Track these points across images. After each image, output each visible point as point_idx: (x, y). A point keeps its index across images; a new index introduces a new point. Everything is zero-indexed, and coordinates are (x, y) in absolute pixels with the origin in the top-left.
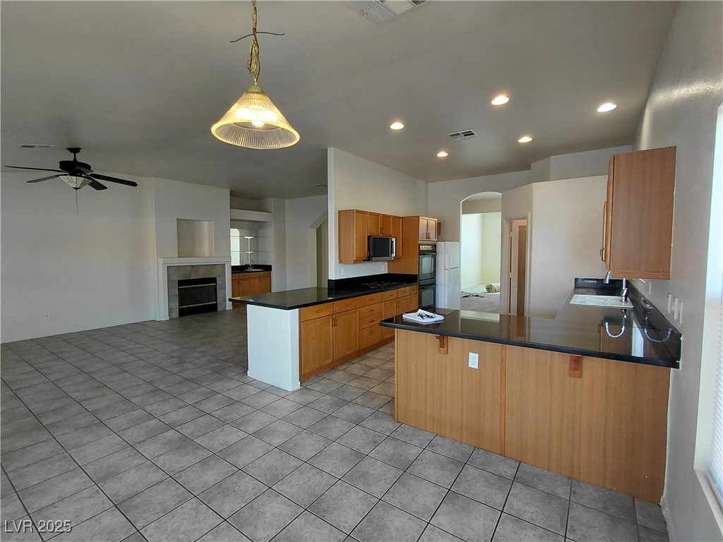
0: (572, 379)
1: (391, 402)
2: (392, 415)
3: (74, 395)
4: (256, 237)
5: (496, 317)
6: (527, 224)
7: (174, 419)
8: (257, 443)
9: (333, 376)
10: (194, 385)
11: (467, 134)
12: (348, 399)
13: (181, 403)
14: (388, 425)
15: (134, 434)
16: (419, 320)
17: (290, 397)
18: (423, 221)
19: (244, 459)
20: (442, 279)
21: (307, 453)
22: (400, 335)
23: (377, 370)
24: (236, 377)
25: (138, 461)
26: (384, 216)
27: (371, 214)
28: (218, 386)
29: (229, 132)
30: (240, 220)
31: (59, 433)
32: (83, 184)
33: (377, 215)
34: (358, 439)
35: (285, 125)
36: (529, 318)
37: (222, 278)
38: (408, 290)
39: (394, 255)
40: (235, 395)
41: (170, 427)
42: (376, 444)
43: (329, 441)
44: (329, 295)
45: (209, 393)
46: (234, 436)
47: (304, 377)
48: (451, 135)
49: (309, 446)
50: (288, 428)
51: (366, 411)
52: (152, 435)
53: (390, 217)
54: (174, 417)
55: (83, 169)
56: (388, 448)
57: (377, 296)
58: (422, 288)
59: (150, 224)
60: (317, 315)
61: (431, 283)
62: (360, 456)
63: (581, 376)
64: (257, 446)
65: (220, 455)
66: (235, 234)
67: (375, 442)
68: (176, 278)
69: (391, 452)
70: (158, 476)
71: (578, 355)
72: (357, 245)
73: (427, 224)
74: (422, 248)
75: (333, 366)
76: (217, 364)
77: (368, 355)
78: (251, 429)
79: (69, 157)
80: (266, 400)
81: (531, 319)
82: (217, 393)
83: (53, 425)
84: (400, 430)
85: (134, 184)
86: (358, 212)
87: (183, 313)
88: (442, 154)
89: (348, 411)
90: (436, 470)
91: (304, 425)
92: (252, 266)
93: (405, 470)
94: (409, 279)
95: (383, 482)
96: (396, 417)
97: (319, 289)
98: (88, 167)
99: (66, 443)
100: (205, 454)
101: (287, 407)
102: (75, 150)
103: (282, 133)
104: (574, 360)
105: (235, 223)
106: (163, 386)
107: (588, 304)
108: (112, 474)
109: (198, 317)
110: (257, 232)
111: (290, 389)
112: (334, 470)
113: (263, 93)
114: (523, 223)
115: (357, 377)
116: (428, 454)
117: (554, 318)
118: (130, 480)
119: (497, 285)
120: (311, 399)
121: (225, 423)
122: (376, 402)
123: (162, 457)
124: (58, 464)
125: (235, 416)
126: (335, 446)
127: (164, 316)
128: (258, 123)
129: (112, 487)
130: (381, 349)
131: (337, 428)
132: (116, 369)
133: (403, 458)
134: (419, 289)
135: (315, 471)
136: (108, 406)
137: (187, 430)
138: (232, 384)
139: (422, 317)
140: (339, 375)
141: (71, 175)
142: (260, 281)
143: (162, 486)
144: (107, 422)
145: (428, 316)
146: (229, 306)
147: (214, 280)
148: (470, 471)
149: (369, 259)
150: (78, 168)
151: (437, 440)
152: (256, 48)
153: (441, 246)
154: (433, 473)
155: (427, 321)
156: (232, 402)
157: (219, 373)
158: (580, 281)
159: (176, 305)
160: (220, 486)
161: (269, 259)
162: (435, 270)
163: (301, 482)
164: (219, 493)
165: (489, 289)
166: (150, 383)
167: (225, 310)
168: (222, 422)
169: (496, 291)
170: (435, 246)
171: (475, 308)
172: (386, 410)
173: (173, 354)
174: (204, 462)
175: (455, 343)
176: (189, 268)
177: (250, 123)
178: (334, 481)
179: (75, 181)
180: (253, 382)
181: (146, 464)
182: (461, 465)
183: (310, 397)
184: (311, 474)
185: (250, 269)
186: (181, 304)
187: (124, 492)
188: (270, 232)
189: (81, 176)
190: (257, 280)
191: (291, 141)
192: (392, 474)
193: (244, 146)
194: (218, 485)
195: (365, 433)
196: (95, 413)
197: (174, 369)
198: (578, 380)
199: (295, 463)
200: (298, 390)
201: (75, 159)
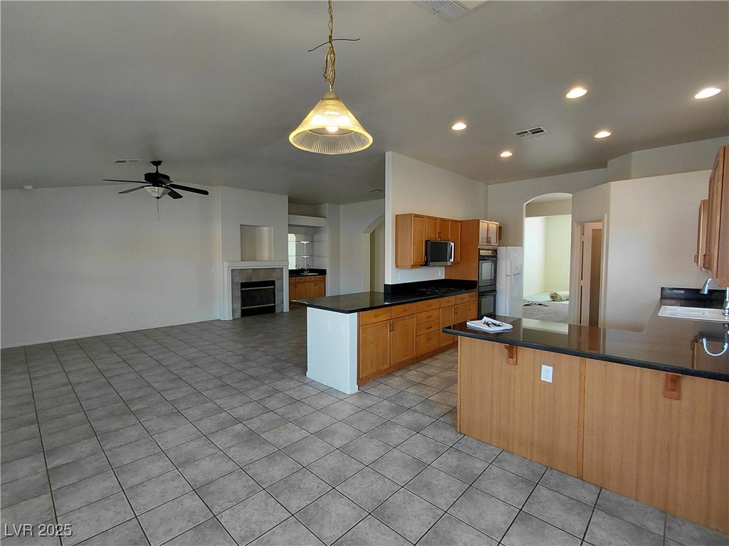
0: (668, 401)
1: (453, 411)
2: (454, 426)
3: (155, 385)
4: (312, 242)
5: (564, 329)
6: (603, 227)
7: (242, 413)
8: (319, 443)
9: (391, 381)
10: (257, 382)
11: (535, 132)
12: (407, 405)
13: (246, 399)
14: (449, 436)
15: (208, 425)
16: (486, 328)
17: (348, 400)
18: (483, 225)
19: (308, 458)
20: (503, 285)
21: (369, 457)
22: (464, 342)
23: (435, 378)
24: (296, 377)
25: (211, 451)
26: (442, 220)
27: (429, 217)
28: (280, 385)
29: (304, 139)
30: (297, 226)
31: (144, 419)
33: (435, 219)
34: (419, 447)
35: (359, 129)
36: (604, 330)
37: (280, 281)
38: (466, 297)
39: (452, 260)
40: (296, 395)
41: (238, 420)
42: (438, 454)
43: (390, 447)
44: (385, 300)
45: (272, 390)
46: (297, 434)
47: (361, 381)
48: (518, 134)
49: (370, 451)
50: (347, 431)
51: (426, 420)
52: (222, 427)
53: (448, 220)
54: (242, 411)
55: (164, 180)
56: (451, 460)
57: (434, 302)
58: (481, 295)
59: (218, 230)
60: (375, 320)
61: (492, 290)
62: (422, 466)
63: (679, 398)
64: (319, 446)
65: (286, 451)
66: (292, 238)
67: (437, 452)
68: (240, 280)
69: (455, 464)
70: (229, 466)
71: (676, 373)
72: (413, 250)
73: (488, 227)
74: (483, 253)
75: (390, 371)
76: (277, 364)
77: (425, 362)
78: (313, 429)
79: (153, 169)
80: (324, 401)
81: (607, 330)
82: (278, 391)
83: (139, 411)
84: (463, 442)
85: (206, 193)
86: (416, 216)
87: (245, 313)
88: (506, 154)
89: (407, 418)
90: (505, 488)
91: (364, 429)
92: (308, 270)
93: (471, 484)
94: (469, 285)
95: (447, 495)
96: (458, 427)
97: (372, 293)
98: (167, 178)
99: (151, 428)
100: (271, 449)
101: (346, 410)
102: (157, 163)
103: (354, 137)
104: (672, 380)
105: (292, 228)
106: (230, 382)
107: (680, 316)
108: (190, 460)
109: (258, 317)
110: (312, 236)
111: (348, 393)
112: (396, 476)
113: (337, 99)
114: (598, 226)
115: (414, 384)
116: (495, 469)
117: (642, 331)
118: (205, 468)
119: (564, 293)
120: (369, 403)
121: (288, 421)
122: (437, 411)
123: (232, 449)
124: (145, 447)
125: (297, 415)
126: (396, 453)
127: (228, 316)
128: (332, 129)
129: (190, 472)
130: (439, 357)
131: (397, 434)
132: (188, 364)
133: (467, 471)
134: (479, 296)
135: (377, 476)
136: (184, 398)
137: (254, 425)
138: (292, 384)
139: (488, 325)
140: (396, 381)
141: (154, 186)
142: (315, 285)
143: (234, 476)
144: (183, 412)
145: (495, 324)
146: (286, 308)
147: (272, 283)
148: (543, 492)
149: (426, 264)
150: (161, 179)
151: (503, 455)
152: (332, 55)
153: (502, 251)
154: (501, 490)
155: (493, 329)
156: (293, 401)
157: (280, 372)
158: (668, 291)
159: (238, 305)
160: (286, 482)
161: (324, 264)
162: (495, 277)
163: (364, 486)
164: (286, 488)
165: (554, 297)
166: (220, 378)
167: (282, 312)
168: (285, 420)
169: (561, 300)
170: (496, 251)
171: (538, 317)
172: (447, 419)
173: (238, 352)
174: (270, 457)
175: (525, 354)
176: (250, 271)
177: (324, 129)
178: (397, 488)
179: (157, 191)
180: (312, 383)
181: (219, 453)
182: (533, 484)
183: (368, 402)
184: (373, 479)
185: (306, 273)
186: (243, 305)
187: (201, 479)
188: (326, 237)
189: (162, 186)
190: (313, 284)
191: (364, 145)
192: (457, 487)
193: (317, 152)
194: (285, 480)
195: (426, 442)
196: (173, 403)
197: (239, 366)
198: (675, 402)
199: (357, 466)
200: (356, 394)
201: (157, 171)
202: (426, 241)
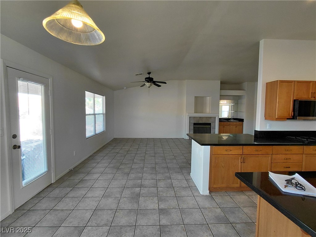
4: (237, 104)
8: (156, 216)
12: (232, 220)
13: (155, 177)
17: (197, 198)
19: (143, 221)
24: (185, 174)
25: (118, 195)
30: (227, 96)
32: (151, 85)
37: (214, 124)
40: (176, 183)
41: (141, 186)
45: (168, 177)
46: (153, 205)
50: (176, 217)
54: (146, 182)
57: (295, 148)
60: (226, 153)
64: (154, 218)
68: (193, 122)
70: (114, 206)
72: (278, 107)
78: (162, 206)
83: (120, 169)
86: (282, 82)
89: (222, 229)
91: (186, 221)
92: (233, 119)
101: (190, 203)
102: (149, 73)
110: (237, 101)
111: (202, 193)
123: (124, 198)
132: (153, 155)
136: (137, 168)
137: (144, 191)
138: (180, 177)
140: (241, 198)
141: (148, 82)
142: (236, 127)
147: (210, 124)
149: (293, 118)
156: (171, 186)
161: (243, 116)
168: (157, 195)
174: (131, 211)
176: (199, 118)
180: (189, 180)
181: (119, 198)
185: (231, 120)
188: (245, 101)
190: (235, 126)
194: (122, 227)
200: (206, 196)
201: (149, 77)
202: (294, 101)
